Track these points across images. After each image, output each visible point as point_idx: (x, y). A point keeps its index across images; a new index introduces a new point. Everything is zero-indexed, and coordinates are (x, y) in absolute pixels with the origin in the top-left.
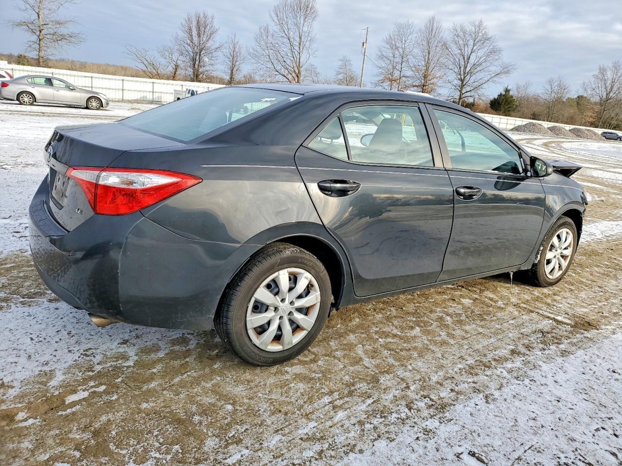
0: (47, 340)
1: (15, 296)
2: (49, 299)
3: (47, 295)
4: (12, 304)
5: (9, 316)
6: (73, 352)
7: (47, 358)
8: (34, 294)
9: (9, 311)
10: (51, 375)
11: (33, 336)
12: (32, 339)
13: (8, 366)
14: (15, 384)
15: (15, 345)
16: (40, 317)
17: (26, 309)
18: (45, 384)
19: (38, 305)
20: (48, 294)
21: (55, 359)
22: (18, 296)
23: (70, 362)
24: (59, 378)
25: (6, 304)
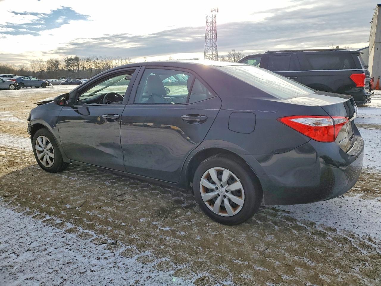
0: (354, 209)
1: (355, 246)
2: (335, 232)
3: (333, 236)
4: (361, 239)
5: (366, 231)
6: (346, 200)
7: (359, 203)
8: (341, 241)
9: (365, 235)
10: (360, 197)
11: (359, 213)
12: (361, 212)
13: (377, 207)
14: (376, 200)
15: (370, 213)
16: (349, 223)
17: (353, 230)
18: (365, 196)
19: (345, 230)
20: (331, 237)
21: (356, 201)
22: (353, 244)
23: (350, 197)
24: (358, 195)
25: (365, 240)
